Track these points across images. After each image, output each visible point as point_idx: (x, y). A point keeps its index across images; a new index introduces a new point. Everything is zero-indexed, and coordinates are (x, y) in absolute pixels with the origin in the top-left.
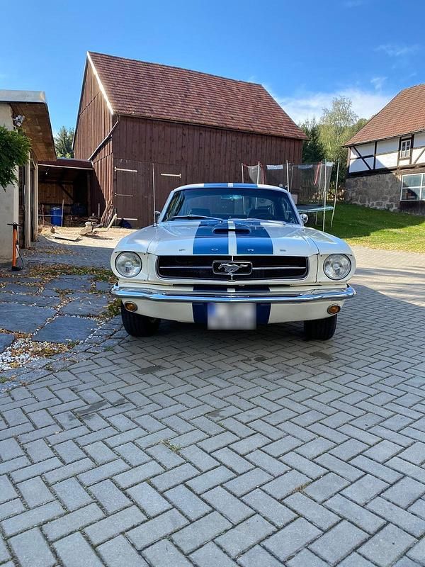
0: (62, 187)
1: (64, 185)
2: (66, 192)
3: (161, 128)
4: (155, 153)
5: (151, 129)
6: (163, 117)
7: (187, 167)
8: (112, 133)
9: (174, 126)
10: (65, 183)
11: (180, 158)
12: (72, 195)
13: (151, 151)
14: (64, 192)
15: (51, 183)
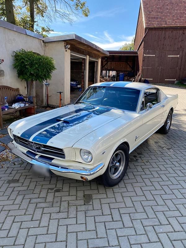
0: (128, 63)
1: (128, 62)
2: (129, 66)
3: (170, 32)
4: (165, 46)
5: (165, 33)
6: (172, 26)
7: (183, 51)
8: (144, 37)
9: (178, 30)
10: (129, 61)
11: (180, 47)
12: (131, 66)
13: (163, 44)
14: (128, 66)
15: (123, 61)
